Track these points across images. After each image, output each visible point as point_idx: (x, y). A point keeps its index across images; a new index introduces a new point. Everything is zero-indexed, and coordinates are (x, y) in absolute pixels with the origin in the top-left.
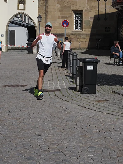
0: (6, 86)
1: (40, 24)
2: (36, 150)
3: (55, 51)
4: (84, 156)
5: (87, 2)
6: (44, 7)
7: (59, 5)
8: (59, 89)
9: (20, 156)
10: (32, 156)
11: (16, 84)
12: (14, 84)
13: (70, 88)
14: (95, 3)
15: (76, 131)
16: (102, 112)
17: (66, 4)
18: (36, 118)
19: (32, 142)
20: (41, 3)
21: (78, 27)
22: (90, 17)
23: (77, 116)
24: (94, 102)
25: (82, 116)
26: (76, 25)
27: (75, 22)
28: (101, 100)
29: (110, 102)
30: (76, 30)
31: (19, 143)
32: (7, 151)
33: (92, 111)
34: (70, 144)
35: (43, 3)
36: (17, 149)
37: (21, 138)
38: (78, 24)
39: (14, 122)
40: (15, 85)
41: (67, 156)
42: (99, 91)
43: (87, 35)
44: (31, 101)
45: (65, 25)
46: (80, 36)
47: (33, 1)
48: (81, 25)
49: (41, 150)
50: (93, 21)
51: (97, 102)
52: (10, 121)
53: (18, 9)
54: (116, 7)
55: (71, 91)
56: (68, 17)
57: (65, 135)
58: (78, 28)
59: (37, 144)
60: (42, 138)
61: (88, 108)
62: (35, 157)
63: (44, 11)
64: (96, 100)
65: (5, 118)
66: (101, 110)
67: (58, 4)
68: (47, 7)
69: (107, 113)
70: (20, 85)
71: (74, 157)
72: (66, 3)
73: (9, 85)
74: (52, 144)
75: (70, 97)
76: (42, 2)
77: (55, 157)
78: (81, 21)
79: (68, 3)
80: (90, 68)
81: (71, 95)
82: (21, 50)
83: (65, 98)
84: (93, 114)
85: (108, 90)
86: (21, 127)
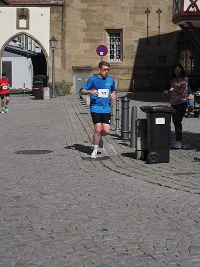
0: (19, 152)
1: (53, 51)
2: (108, 254)
3: (80, 95)
4: (187, 261)
5: (128, 15)
6: (60, 24)
7: (83, 21)
8: (107, 157)
9: (86, 264)
10: (105, 263)
11: (34, 149)
12: (31, 149)
13: (124, 155)
14: (142, 17)
15: (159, 222)
16: (189, 192)
17: (94, 20)
18: (88, 203)
19: (96, 240)
20: (55, 18)
21: (115, 55)
22: (134, 40)
23: (153, 199)
24: (172, 176)
25: (160, 199)
26: (111, 53)
27: (110, 48)
28: (182, 172)
29: (197, 175)
30: (112, 60)
31: (77, 243)
32: (62, 255)
33: (174, 191)
34: (159, 244)
35: (58, 17)
36: (77, 252)
37: (77, 235)
38: (115, 51)
39: (56, 209)
40: (34, 151)
41: (161, 261)
42: (173, 158)
43: (128, 69)
44: (70, 176)
45: (102, 53)
46: (118, 70)
47: (42, 15)
48: (119, 53)
49: (116, 254)
50: (138, 46)
51: (177, 177)
52: (47, 207)
53: (18, 28)
54: (180, 23)
55: (128, 160)
56: (98, 40)
57: (144, 229)
58: (115, 58)
59: (105, 244)
60: (110, 235)
61: (165, 186)
62: (110, 264)
63: (60, 31)
64: (173, 173)
65: (37, 203)
66: (186, 189)
67: (82, 19)
68: (65, 24)
69: (197, 193)
70: (42, 151)
71: (172, 263)
72: (95, 17)
73: (23, 151)
74: (129, 243)
75: (131, 169)
76: (56, 16)
77: (142, 264)
78: (120, 46)
79: (98, 18)
80: (160, 121)
81: (131, 165)
82: (23, 93)
83: (122, 171)
84: (177, 195)
85: (187, 156)
86: (70, 218)
